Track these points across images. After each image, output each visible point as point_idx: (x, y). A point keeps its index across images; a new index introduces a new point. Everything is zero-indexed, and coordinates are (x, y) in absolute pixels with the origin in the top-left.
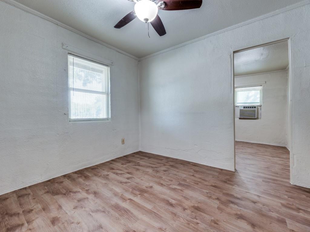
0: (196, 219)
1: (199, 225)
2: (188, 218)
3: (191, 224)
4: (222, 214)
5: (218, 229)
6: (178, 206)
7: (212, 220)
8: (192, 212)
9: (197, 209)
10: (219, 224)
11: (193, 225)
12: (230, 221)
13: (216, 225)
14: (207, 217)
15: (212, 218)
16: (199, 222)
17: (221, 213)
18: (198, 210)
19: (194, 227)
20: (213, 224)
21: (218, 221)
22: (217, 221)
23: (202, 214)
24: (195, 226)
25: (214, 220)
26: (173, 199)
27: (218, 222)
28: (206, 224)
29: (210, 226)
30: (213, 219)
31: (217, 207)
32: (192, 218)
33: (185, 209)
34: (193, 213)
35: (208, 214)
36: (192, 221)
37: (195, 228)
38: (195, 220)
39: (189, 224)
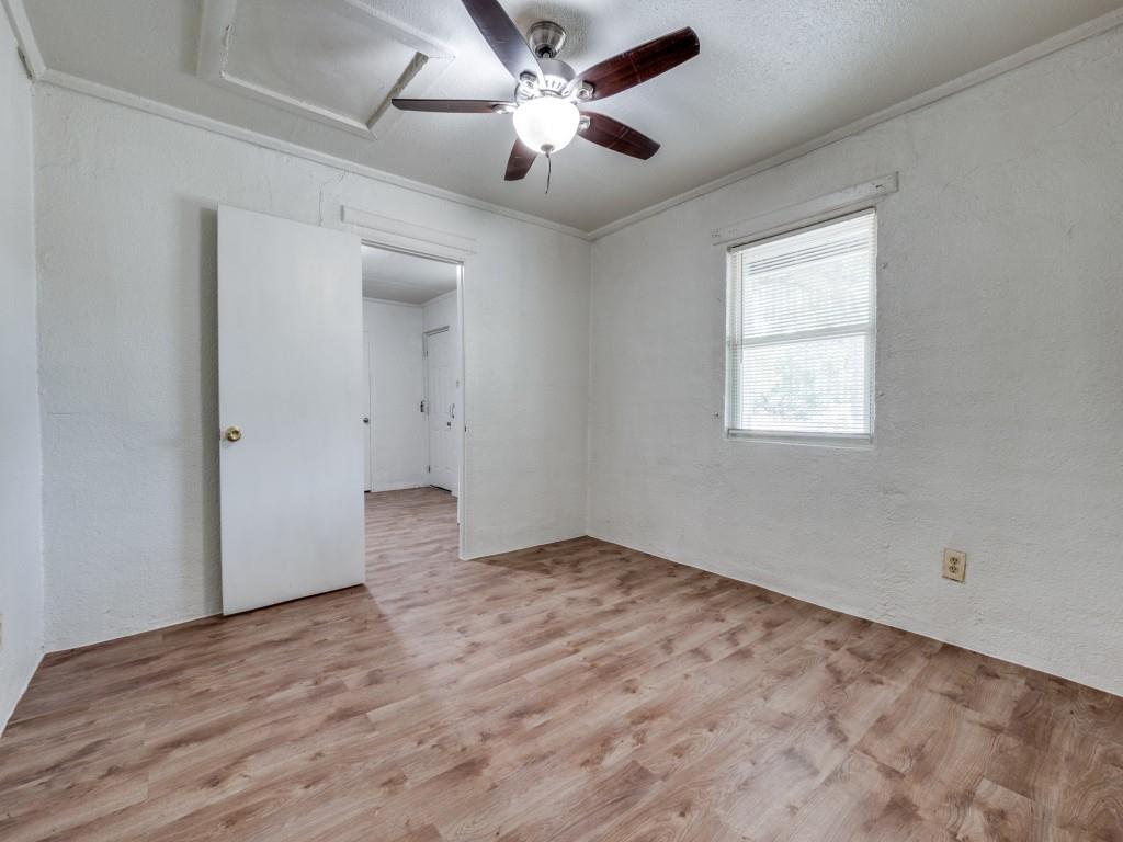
0: (434, 746)
1: (415, 744)
2: (449, 732)
3: (428, 730)
4: (403, 824)
5: (372, 776)
6: (504, 728)
7: (405, 778)
8: (464, 749)
9: (469, 767)
10: (382, 789)
11: (425, 731)
12: (364, 830)
13: (385, 778)
14: (421, 775)
15: (412, 784)
16: (422, 748)
17: (407, 824)
18: (464, 765)
19: (417, 731)
20: (393, 774)
21: (391, 792)
22: (393, 788)
23: (442, 769)
24: (417, 734)
25: (401, 783)
26: (542, 725)
27: (387, 789)
28: (405, 758)
29: (393, 766)
30: (408, 784)
31: (442, 831)
32: (444, 738)
33: (485, 737)
34: (459, 748)
35: (430, 782)
36: (435, 736)
37: (413, 732)
38: (433, 741)
39: (432, 726)
